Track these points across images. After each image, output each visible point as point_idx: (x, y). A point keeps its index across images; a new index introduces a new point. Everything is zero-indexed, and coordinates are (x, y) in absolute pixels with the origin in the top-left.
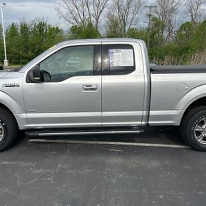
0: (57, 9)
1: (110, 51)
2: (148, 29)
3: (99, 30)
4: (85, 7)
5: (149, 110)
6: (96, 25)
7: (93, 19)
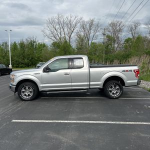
0: (43, 31)
1: (74, 60)
2: (104, 43)
3: (71, 44)
4: (62, 30)
5: (90, 82)
6: (69, 41)
7: (67, 37)
